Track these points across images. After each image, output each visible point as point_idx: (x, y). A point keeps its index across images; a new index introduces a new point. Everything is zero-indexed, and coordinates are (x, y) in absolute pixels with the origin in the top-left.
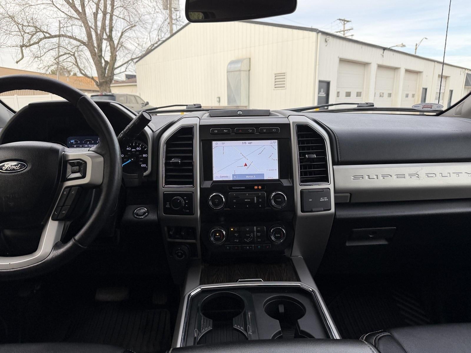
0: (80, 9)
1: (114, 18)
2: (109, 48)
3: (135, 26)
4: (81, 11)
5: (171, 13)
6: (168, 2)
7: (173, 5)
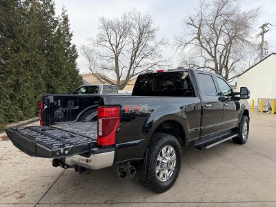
1: (229, 58)
2: (225, 71)
3: (239, 60)
5: (262, 51)
6: (261, 45)
7: (264, 47)
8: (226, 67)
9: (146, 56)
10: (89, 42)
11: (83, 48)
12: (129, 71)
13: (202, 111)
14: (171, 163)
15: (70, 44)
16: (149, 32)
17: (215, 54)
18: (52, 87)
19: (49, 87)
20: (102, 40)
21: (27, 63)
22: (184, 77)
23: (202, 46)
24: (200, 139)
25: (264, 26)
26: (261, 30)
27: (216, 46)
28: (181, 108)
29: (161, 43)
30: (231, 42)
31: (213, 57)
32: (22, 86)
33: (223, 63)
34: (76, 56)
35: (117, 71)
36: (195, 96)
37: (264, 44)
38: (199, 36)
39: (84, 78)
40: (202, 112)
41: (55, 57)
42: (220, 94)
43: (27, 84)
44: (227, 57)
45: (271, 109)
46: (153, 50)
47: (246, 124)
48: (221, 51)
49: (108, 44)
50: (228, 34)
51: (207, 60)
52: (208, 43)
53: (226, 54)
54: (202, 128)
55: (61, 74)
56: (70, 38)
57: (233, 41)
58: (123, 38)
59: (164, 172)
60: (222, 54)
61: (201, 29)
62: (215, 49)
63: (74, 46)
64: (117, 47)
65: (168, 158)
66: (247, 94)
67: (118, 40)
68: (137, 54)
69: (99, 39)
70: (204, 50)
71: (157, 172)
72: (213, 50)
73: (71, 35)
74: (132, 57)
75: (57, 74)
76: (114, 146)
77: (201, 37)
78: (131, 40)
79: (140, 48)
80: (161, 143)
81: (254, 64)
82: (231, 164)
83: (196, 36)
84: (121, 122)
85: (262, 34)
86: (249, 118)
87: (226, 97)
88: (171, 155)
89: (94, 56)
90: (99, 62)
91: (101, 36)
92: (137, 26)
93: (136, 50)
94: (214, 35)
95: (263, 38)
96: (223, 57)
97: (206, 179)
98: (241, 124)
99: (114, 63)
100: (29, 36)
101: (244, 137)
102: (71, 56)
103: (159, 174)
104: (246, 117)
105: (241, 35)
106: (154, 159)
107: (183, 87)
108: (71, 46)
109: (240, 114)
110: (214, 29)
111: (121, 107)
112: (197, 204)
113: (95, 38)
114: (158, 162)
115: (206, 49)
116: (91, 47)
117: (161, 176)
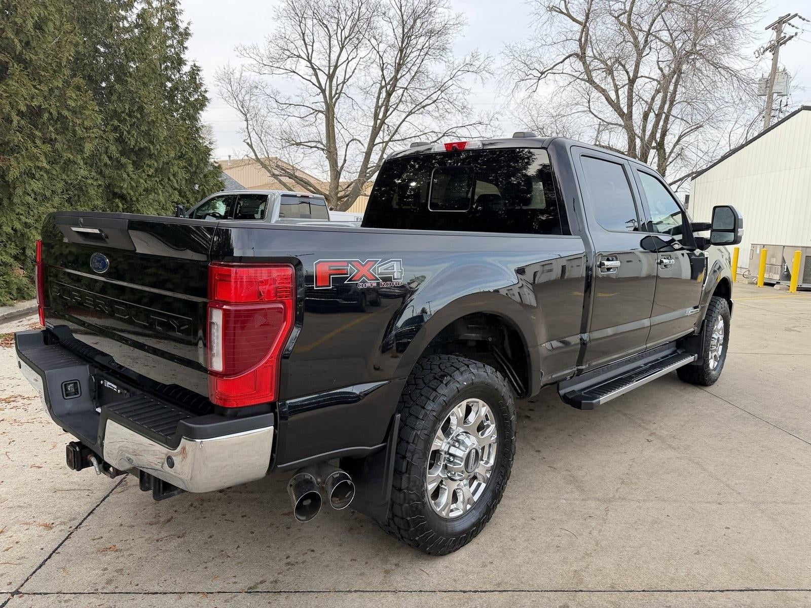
0: (625, 110)
1: (671, 119)
2: (656, 159)
3: (701, 126)
4: (626, 111)
5: (770, 100)
6: (768, 84)
7: (776, 88)
8: (660, 146)
9: (420, 107)
10: (247, 61)
11: (227, 77)
12: (368, 154)
13: (589, 281)
14: (478, 457)
15: (180, 62)
16: (431, 33)
17: (630, 106)
18: (123, 197)
19: (115, 195)
20: (286, 53)
21: (34, 115)
22: (532, 170)
23: (590, 81)
24: (580, 372)
25: (781, 21)
26: (772, 35)
27: (632, 82)
28: (521, 271)
29: (468, 67)
30: (678, 71)
31: (621, 114)
32: (19, 191)
33: (653, 134)
34: (202, 103)
35: (331, 152)
36: (567, 232)
37: (779, 78)
38: (583, 48)
39: (227, 173)
40: (588, 287)
41: (133, 102)
42: (650, 226)
43: (36, 185)
44: (664, 117)
45: (788, 277)
46: (442, 88)
47: (721, 324)
48: (647, 97)
49: (303, 67)
50: (671, 46)
51: (605, 125)
52: (610, 71)
53: (662, 107)
54: (585, 336)
55: (151, 156)
56: (181, 43)
57: (684, 67)
58: (349, 48)
59: (454, 485)
60: (650, 108)
61: (591, 26)
62: (631, 91)
63: (195, 71)
64: (331, 77)
65: (471, 442)
66: (734, 230)
67: (334, 57)
68: (393, 99)
69: (275, 51)
70: (595, 94)
71: (431, 487)
72: (623, 93)
73: (186, 34)
74: (378, 107)
75: (138, 156)
76: (272, 407)
77: (589, 52)
78: (374, 55)
79: (402, 83)
80: (445, 392)
81: (742, 141)
82: (671, 453)
83: (575, 47)
84: (299, 320)
85: (774, 48)
86: (730, 304)
87: (667, 238)
88: (481, 428)
89: (260, 103)
90: (275, 122)
91: (281, 43)
92: (393, 12)
93: (390, 87)
94: (629, 47)
95: (775, 61)
96: (652, 116)
97: (592, 504)
98: (705, 326)
99: (323, 128)
100: (38, 27)
101: (712, 364)
102: (186, 100)
103: (436, 494)
104: (724, 301)
105: (711, 49)
106: (420, 446)
107: (528, 201)
108: (186, 69)
109: (706, 293)
110: (629, 26)
111: (298, 264)
112: (562, 599)
113: (264, 49)
114: (436, 453)
115: (603, 91)
116: (252, 76)
117: (444, 498)
